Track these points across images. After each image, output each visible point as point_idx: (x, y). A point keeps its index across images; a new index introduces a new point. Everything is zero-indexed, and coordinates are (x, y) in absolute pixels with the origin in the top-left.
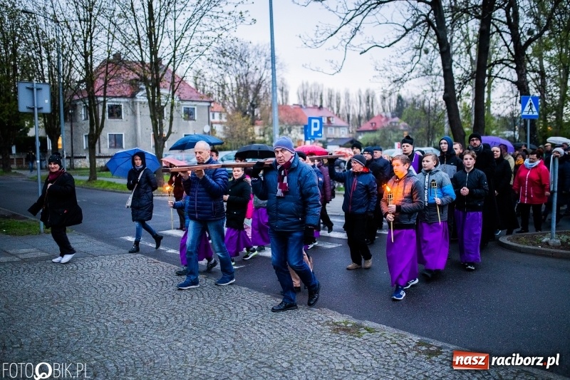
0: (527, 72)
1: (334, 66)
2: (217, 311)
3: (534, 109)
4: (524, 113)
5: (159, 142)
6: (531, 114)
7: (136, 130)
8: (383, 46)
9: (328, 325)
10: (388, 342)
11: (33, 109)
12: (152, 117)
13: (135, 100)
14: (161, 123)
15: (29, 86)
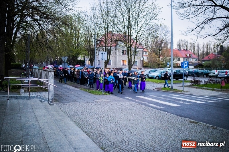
1: (193, 41)
5: (130, 66)
7: (116, 59)
8: (212, 35)
9: (189, 121)
11: (103, 59)
12: (128, 58)
13: (116, 48)
14: (131, 60)
15: (102, 53)
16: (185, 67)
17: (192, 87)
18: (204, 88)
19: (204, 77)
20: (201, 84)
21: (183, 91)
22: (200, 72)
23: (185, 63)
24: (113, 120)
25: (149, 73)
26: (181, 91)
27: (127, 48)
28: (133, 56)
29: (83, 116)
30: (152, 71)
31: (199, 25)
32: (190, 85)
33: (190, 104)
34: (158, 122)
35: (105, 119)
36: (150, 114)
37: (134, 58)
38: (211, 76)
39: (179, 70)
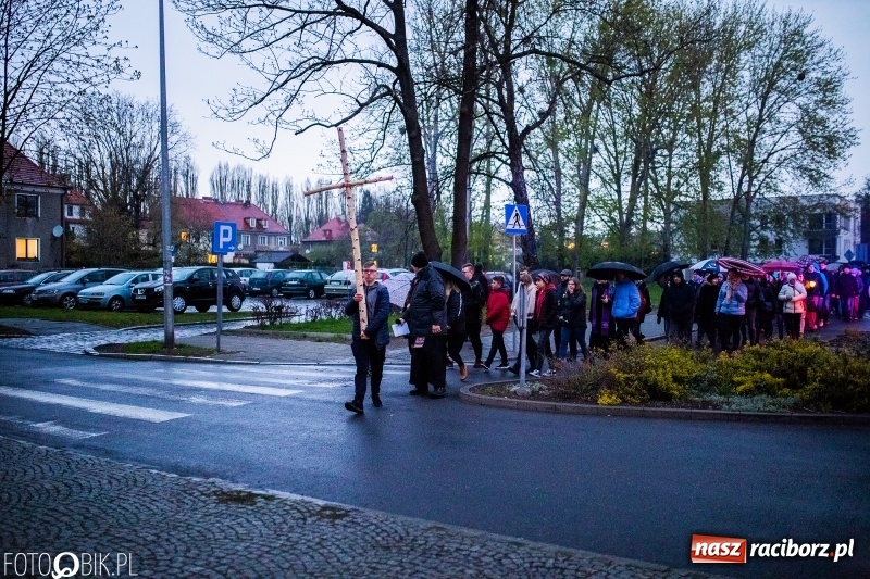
0: (524, 169)
1: (260, 147)
2: (62, 487)
3: (521, 222)
4: (509, 227)
6: (517, 227)
8: (328, 124)
9: (216, 495)
10: (287, 508)
16: (221, 246)
17: (258, 334)
18: (305, 336)
19: (309, 298)
20: (295, 320)
21: (219, 350)
22: (295, 279)
25: (79, 286)
26: (210, 352)
30: (94, 279)
31: (281, 80)
32: (252, 327)
33: (235, 404)
38: (334, 292)
39: (211, 270)
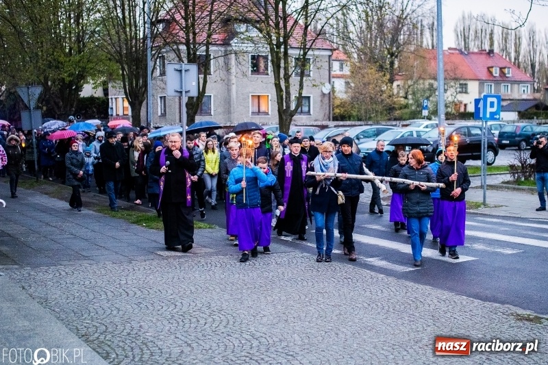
1: (516, 18)
5: (284, 118)
7: (229, 90)
9: (512, 315)
11: (181, 92)
12: (278, 86)
13: (229, 48)
14: (288, 93)
15: (177, 67)
16: (488, 116)
17: (514, 189)
21: (484, 204)
23: (489, 100)
24: (231, 323)
27: (272, 49)
28: (294, 80)
29: (115, 312)
30: (366, 136)
32: (508, 182)
33: (510, 252)
34: (400, 322)
35: (202, 322)
36: (368, 293)
37: (298, 87)
39: (468, 128)
